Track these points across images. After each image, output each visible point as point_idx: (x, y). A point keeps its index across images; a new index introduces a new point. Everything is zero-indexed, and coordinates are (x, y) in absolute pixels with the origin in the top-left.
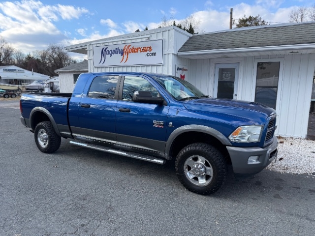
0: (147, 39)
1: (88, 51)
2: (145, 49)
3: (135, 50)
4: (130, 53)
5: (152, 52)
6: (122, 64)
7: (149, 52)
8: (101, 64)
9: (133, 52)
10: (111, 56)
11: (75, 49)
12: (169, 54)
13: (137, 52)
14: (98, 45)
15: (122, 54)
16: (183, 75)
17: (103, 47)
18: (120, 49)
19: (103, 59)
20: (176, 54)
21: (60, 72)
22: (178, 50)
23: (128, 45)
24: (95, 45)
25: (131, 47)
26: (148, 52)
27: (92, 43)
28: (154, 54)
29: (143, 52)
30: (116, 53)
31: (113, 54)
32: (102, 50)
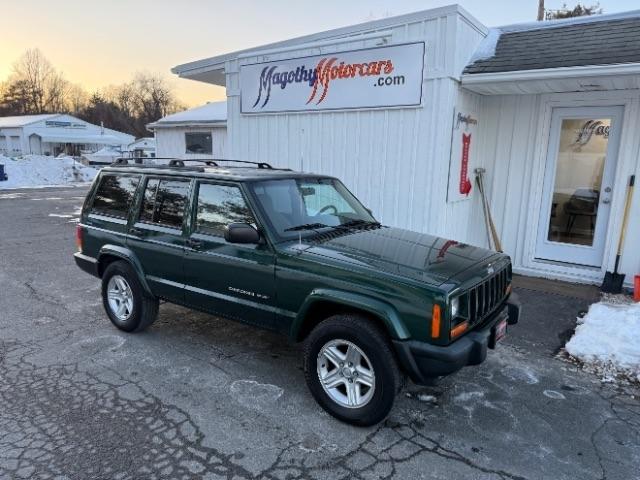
0: (380, 41)
1: (228, 77)
2: (374, 68)
3: (345, 72)
4: (333, 77)
5: (392, 75)
6: (312, 105)
7: (385, 76)
8: (258, 108)
9: (340, 77)
10: (283, 88)
11: (199, 71)
12: (439, 79)
13: (353, 75)
14: (252, 61)
15: (313, 81)
16: (467, 135)
17: (264, 66)
18: (307, 69)
19: (264, 93)
20: (458, 79)
21: (159, 128)
22: (462, 69)
23: (329, 58)
24: (245, 62)
25: (337, 64)
26: (382, 74)
27: (240, 56)
28: (399, 79)
29: (369, 74)
30: (297, 81)
31: (290, 82)
32: (263, 75)
